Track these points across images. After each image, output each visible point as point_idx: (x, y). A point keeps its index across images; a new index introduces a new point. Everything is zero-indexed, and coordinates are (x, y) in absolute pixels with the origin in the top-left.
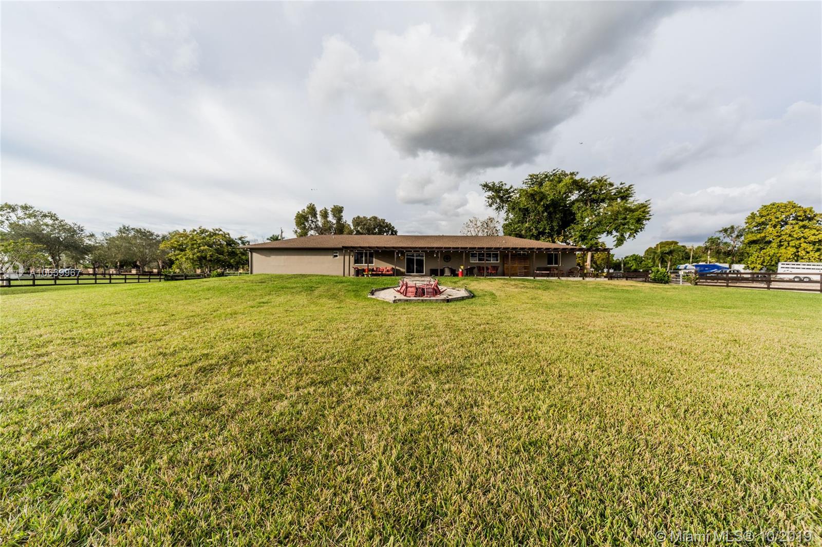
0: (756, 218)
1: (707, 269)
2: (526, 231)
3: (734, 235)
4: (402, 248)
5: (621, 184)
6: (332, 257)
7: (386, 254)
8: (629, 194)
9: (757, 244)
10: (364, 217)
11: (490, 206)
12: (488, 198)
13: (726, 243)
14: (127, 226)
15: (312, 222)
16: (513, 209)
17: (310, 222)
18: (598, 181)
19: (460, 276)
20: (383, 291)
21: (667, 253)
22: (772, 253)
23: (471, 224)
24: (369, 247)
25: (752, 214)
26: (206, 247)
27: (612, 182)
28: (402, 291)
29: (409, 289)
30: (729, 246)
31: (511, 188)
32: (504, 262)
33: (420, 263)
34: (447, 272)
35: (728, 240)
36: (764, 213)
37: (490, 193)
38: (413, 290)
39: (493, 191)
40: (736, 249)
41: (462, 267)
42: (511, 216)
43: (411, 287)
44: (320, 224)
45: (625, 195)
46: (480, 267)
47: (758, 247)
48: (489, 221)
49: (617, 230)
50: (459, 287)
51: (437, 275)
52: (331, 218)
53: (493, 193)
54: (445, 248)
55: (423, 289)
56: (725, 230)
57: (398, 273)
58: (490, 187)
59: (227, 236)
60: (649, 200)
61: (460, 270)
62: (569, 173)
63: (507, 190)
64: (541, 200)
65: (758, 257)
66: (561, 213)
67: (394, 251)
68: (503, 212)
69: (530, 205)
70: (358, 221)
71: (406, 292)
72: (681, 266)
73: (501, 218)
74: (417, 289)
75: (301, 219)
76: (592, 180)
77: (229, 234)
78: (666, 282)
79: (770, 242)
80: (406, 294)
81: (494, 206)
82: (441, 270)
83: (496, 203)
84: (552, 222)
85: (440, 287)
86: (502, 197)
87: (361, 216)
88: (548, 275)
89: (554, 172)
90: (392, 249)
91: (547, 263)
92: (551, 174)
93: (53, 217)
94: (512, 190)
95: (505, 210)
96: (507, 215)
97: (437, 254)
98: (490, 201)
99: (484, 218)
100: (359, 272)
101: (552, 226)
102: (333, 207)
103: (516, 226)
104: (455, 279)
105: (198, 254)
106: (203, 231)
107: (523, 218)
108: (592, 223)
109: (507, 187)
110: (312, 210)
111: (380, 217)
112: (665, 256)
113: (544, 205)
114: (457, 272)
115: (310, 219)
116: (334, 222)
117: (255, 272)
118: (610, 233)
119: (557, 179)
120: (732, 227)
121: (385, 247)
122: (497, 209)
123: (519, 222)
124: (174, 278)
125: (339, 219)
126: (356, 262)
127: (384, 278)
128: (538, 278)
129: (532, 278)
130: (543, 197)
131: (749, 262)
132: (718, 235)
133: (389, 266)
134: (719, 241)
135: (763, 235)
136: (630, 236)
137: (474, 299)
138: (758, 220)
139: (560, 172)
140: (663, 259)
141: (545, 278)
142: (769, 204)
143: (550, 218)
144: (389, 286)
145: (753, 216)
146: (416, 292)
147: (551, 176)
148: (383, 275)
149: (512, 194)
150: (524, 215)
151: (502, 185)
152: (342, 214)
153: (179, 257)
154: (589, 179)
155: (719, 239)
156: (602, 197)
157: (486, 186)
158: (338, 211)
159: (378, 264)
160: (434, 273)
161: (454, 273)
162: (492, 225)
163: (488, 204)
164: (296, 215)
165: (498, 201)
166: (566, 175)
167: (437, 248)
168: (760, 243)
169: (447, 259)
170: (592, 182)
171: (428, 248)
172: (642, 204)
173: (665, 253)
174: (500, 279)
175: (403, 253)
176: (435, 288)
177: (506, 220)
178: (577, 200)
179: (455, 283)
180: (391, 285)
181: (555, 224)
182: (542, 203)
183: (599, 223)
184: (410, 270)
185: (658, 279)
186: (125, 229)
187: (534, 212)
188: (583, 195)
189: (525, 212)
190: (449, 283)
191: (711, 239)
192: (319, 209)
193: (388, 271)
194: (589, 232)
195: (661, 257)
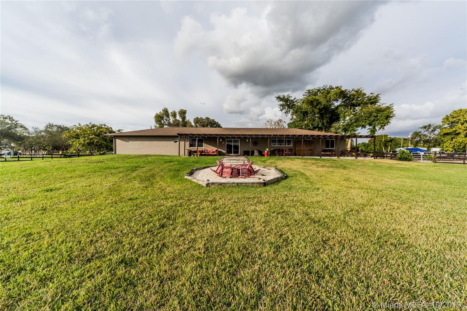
0: (449, 119)
1: (413, 151)
2: (305, 126)
3: (430, 130)
4: (222, 135)
5: (371, 94)
6: (174, 142)
7: (211, 139)
8: (377, 100)
9: (448, 135)
10: (201, 118)
11: (281, 110)
12: (280, 106)
13: (425, 135)
14: (52, 123)
15: (167, 120)
16: (296, 112)
17: (165, 120)
18: (356, 91)
19: (266, 156)
20: (203, 170)
21: (389, 141)
22: (461, 141)
23: (268, 123)
24: (198, 134)
25: (447, 116)
26: (94, 136)
27: (365, 92)
28: (218, 171)
29: (225, 170)
30: (427, 136)
31: (295, 99)
32: (295, 146)
33: (236, 147)
34: (256, 153)
35: (426, 133)
36: (455, 115)
37: (281, 103)
38: (229, 170)
39: (283, 101)
40: (431, 138)
41: (267, 149)
42: (295, 117)
43: (227, 168)
44: (171, 121)
45: (373, 100)
46: (279, 149)
47: (450, 137)
48: (279, 121)
49: (370, 125)
50: (268, 166)
51: (249, 155)
52: (178, 118)
53: (283, 103)
54: (255, 135)
55: (238, 170)
56: (425, 127)
57: (220, 154)
58: (281, 98)
59: (110, 129)
60: (392, 104)
61: (266, 152)
62: (335, 87)
63: (292, 101)
64: (317, 105)
65: (450, 143)
66: (330, 114)
67: (217, 138)
68: (290, 114)
69: (309, 108)
70: (197, 121)
71: (222, 173)
72: (397, 149)
73: (288, 118)
74: (232, 169)
75: (159, 118)
76: (352, 91)
77: (111, 128)
78: (410, 160)
79: (459, 134)
80: (222, 174)
81: (284, 111)
82: (251, 151)
83: (285, 109)
84: (323, 119)
85: (254, 166)
86: (289, 105)
87: (199, 117)
88: (329, 155)
89: (324, 87)
90: (216, 136)
91: (325, 146)
92: (322, 89)
93: (11, 119)
94: (295, 100)
95: (291, 113)
96: (292, 116)
97: (249, 140)
98: (282, 108)
99: (276, 119)
100: (190, 153)
101: (323, 123)
102: (179, 110)
103: (299, 123)
104: (263, 159)
105: (88, 141)
106: (94, 126)
107: (303, 118)
108: (351, 120)
109: (292, 99)
110: (166, 111)
111: (211, 118)
112: (387, 143)
113: (319, 108)
114: (263, 153)
115: (165, 118)
116: (181, 120)
117: (117, 153)
118: (363, 126)
119: (326, 92)
120: (430, 125)
121: (210, 135)
122: (286, 113)
123: (300, 121)
124: (70, 156)
125: (184, 118)
126: (191, 145)
127: (209, 157)
128: (323, 158)
129: (319, 157)
130: (319, 103)
131: (444, 147)
132: (420, 130)
133: (215, 149)
134: (420, 134)
135: (454, 129)
136: (380, 128)
137: (288, 180)
138: (451, 120)
139: (328, 87)
140: (386, 145)
141: (328, 158)
142: (457, 110)
143: (322, 117)
144: (209, 165)
145: (447, 118)
146: (232, 172)
147: (322, 90)
148: (209, 155)
149: (295, 103)
150: (304, 116)
151: (289, 97)
152: (186, 115)
153: (75, 143)
154: (351, 90)
155: (420, 132)
156: (359, 102)
157: (279, 98)
158: (183, 113)
159: (207, 147)
160: (246, 153)
161: (261, 154)
162: (281, 124)
163: (280, 109)
164: (155, 115)
165: (286, 107)
166: (332, 88)
167: (249, 135)
168: (451, 135)
169: (255, 144)
170: (352, 92)
171: (242, 135)
172: (387, 107)
173: (387, 141)
174: (297, 158)
175: (224, 139)
176: (250, 168)
177: (291, 120)
178: (340, 105)
179: (264, 162)
180: (212, 163)
181: (325, 121)
182: (318, 107)
183: (357, 120)
184: (229, 152)
185: (404, 158)
186: (51, 126)
187: (311, 113)
188: (344, 102)
189: (305, 114)
190: (259, 162)
191: (416, 132)
192: (170, 111)
193: (213, 152)
194: (350, 126)
195: (385, 144)
